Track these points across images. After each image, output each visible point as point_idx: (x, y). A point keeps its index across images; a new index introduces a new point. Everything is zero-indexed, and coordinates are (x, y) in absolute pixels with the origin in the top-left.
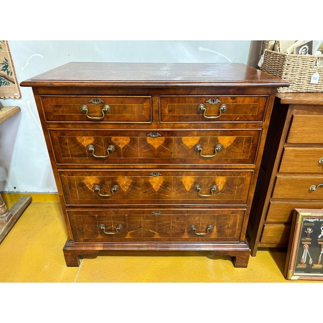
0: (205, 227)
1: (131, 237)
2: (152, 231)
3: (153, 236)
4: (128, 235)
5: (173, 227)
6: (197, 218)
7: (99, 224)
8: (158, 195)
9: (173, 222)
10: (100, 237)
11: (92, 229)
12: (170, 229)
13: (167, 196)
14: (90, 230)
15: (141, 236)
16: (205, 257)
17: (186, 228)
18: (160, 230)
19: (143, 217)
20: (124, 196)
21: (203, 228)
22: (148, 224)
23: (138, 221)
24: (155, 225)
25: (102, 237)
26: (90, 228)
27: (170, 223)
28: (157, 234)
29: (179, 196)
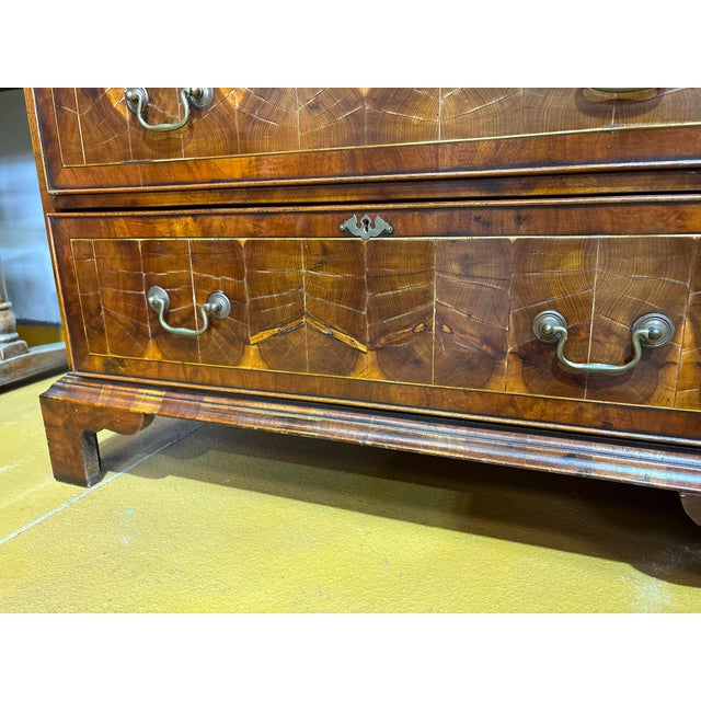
0: (620, 325)
1: (260, 366)
2: (346, 338)
3: (352, 369)
4: (252, 351)
5: (442, 318)
6: (573, 263)
7: (149, 285)
8: (373, 119)
9: (446, 289)
10: (152, 353)
11: (126, 312)
12: (428, 328)
13: (415, 118)
14: (121, 317)
15: (300, 366)
16: (627, 567)
17: (510, 328)
18: (384, 332)
19: (308, 252)
20: (233, 137)
21: (609, 331)
22: (329, 297)
23: (289, 274)
24: (357, 303)
25: (158, 357)
26: (122, 304)
27: (426, 296)
28: (369, 357)
29: (476, 116)
